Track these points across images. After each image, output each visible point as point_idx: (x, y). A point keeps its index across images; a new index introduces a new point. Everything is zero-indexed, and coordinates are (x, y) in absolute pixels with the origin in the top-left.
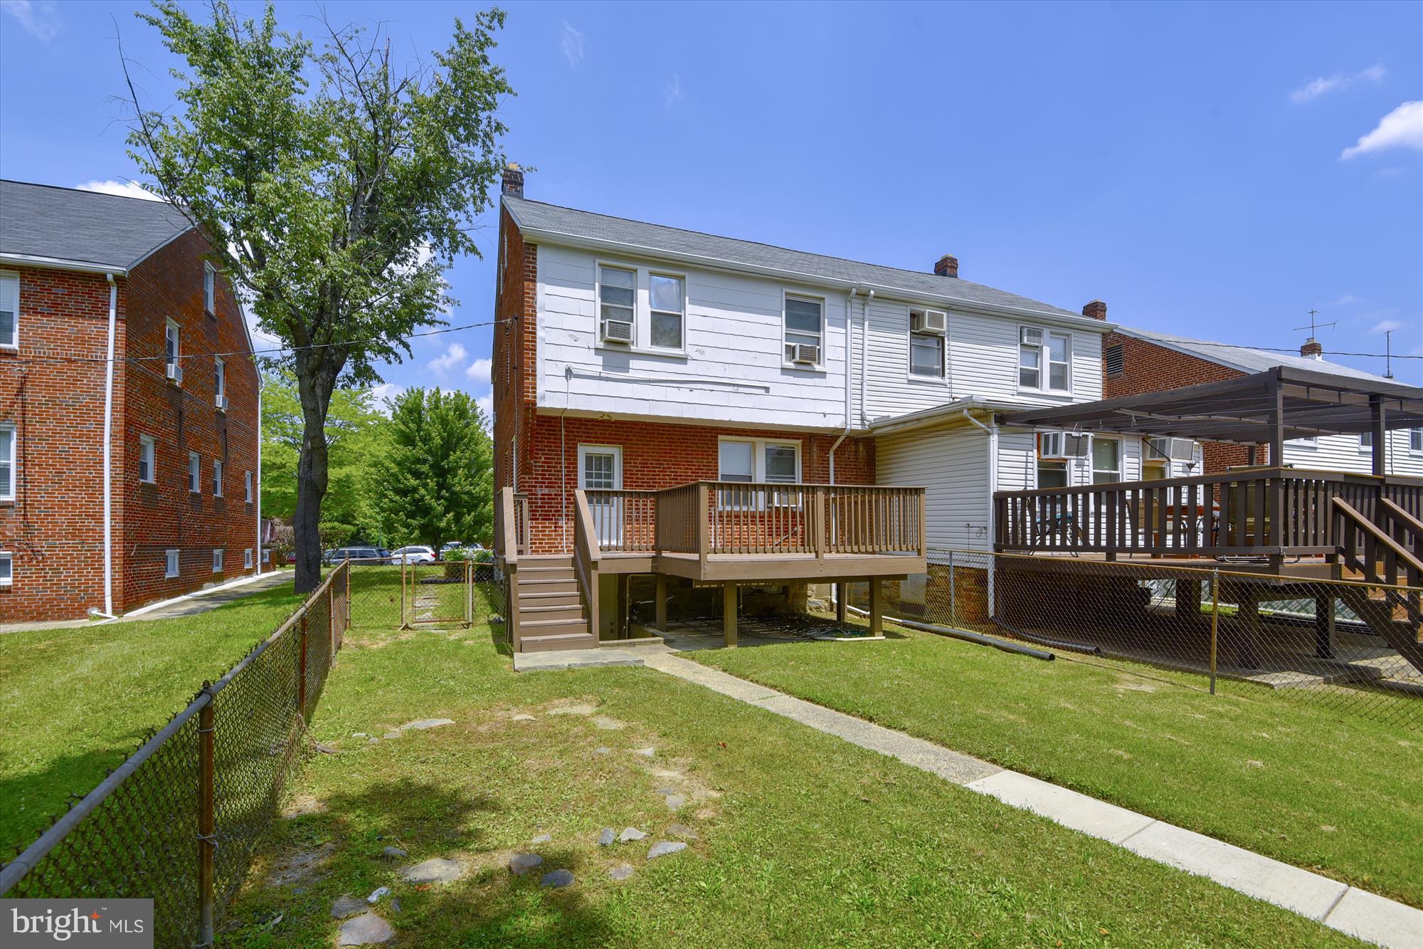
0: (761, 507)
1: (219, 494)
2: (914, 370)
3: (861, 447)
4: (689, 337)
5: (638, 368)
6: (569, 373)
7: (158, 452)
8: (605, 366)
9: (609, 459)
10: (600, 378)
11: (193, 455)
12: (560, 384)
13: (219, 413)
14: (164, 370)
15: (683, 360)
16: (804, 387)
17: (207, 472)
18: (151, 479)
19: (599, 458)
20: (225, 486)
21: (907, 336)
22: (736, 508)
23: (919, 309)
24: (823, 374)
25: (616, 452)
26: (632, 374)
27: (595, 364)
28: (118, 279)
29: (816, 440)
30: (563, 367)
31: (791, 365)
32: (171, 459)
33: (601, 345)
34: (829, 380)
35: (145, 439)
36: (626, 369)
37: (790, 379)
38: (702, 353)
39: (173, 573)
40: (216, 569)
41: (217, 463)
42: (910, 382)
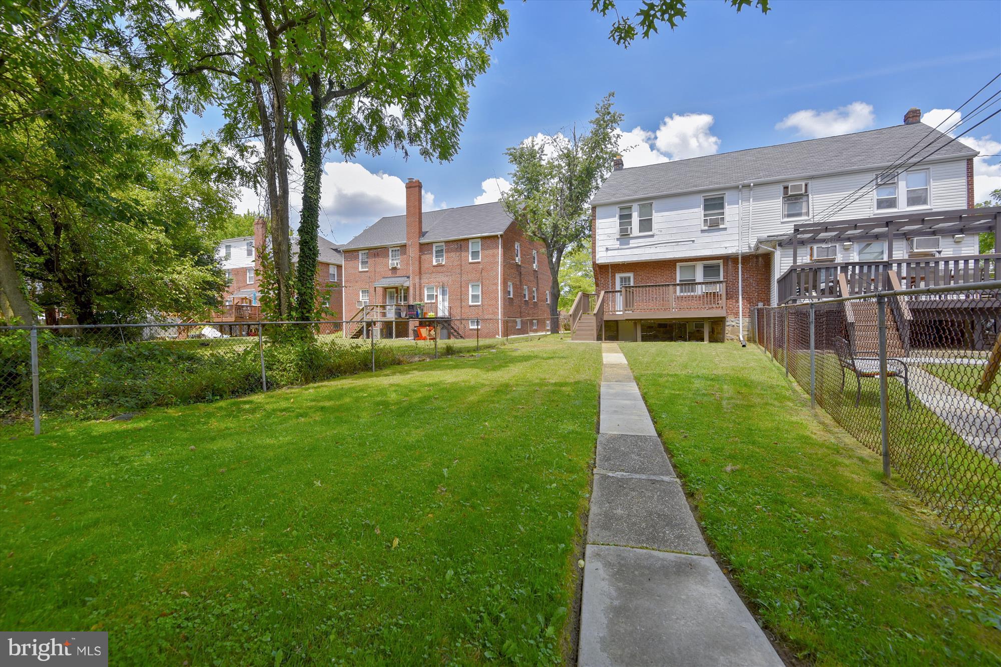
0: (700, 293)
1: (536, 300)
2: (785, 216)
3: (760, 259)
4: (655, 226)
5: (633, 243)
6: (607, 249)
7: (514, 288)
8: (620, 245)
9: (629, 278)
10: (618, 249)
11: (525, 287)
12: (604, 254)
13: (535, 271)
14: (515, 260)
15: (652, 236)
16: (715, 236)
17: (531, 292)
18: (511, 296)
19: (625, 278)
20: (538, 297)
21: (780, 200)
22: (689, 294)
23: (786, 184)
24: (725, 229)
25: (631, 275)
26: (631, 246)
27: (617, 244)
28: (501, 235)
29: (729, 260)
30: (605, 247)
31: (706, 228)
32: (518, 288)
33: (619, 237)
34: (729, 231)
35: (510, 283)
36: (629, 244)
37: (706, 234)
38: (661, 231)
39: (519, 327)
40: (535, 328)
41: (534, 289)
42: (782, 223)
